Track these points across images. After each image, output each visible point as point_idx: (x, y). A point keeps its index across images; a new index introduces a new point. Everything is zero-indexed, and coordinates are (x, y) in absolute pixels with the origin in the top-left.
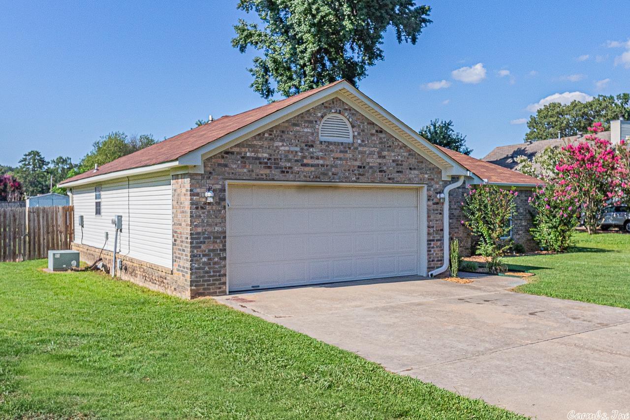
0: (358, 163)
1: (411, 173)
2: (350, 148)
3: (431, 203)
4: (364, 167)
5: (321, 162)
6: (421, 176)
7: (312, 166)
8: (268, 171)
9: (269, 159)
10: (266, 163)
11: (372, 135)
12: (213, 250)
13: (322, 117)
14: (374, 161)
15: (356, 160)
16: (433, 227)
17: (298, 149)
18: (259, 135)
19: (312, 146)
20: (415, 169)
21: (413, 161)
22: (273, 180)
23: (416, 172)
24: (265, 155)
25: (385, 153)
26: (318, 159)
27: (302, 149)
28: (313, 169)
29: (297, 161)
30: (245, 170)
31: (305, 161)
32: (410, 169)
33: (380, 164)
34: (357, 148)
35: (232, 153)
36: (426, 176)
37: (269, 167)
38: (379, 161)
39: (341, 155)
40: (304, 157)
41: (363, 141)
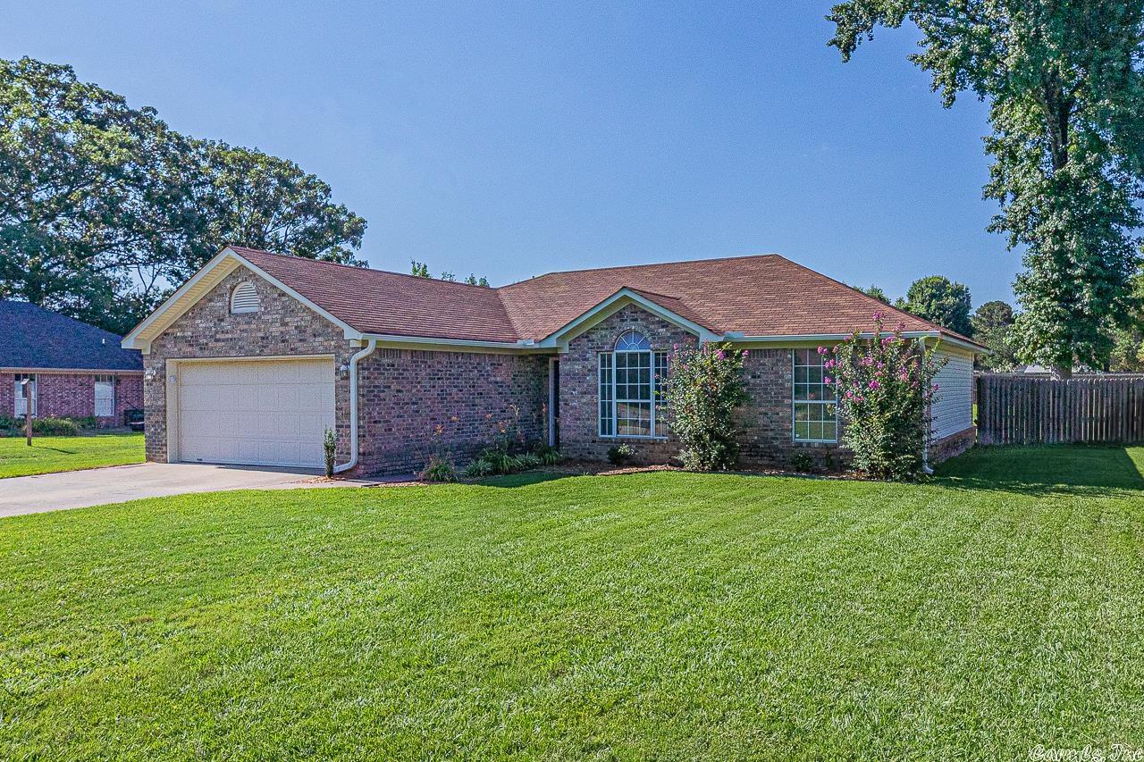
0: (261, 334)
1: (314, 341)
2: (254, 318)
3: (339, 378)
4: (267, 338)
5: (230, 336)
6: (326, 344)
7: (223, 341)
8: (190, 349)
9: (192, 337)
10: (190, 341)
11: (275, 299)
12: (157, 422)
13: (232, 289)
14: (276, 330)
15: (260, 331)
16: (341, 409)
17: (212, 325)
18: (185, 314)
19: (222, 320)
20: (319, 335)
21: (317, 325)
22: (195, 357)
23: (321, 339)
24: (190, 333)
25: (287, 320)
26: (227, 333)
27: (215, 324)
28: (223, 344)
29: (211, 337)
30: (176, 349)
31: (218, 336)
32: (315, 336)
33: (282, 332)
34: (260, 318)
35: (168, 334)
36: (333, 343)
37: (192, 345)
38: (282, 329)
39: (246, 327)
40: (217, 332)
41: (266, 308)
